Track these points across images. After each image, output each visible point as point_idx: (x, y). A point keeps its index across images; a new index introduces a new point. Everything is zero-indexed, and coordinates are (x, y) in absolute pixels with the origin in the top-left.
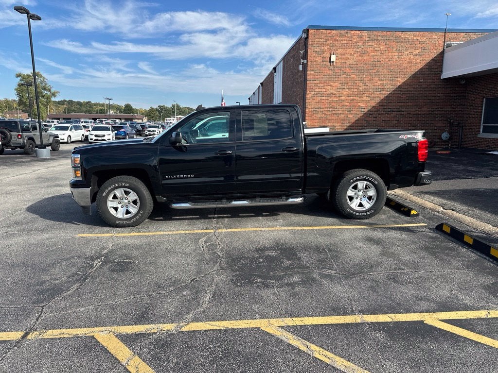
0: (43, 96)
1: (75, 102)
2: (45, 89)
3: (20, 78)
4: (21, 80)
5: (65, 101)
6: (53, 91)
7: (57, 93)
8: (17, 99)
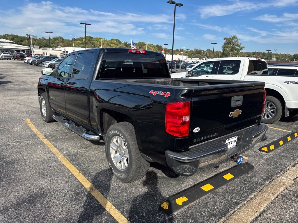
0: (236, 50)
1: (262, 53)
2: (237, 45)
3: (226, 40)
4: (226, 41)
5: (256, 52)
6: (241, 47)
7: (243, 48)
8: (222, 51)
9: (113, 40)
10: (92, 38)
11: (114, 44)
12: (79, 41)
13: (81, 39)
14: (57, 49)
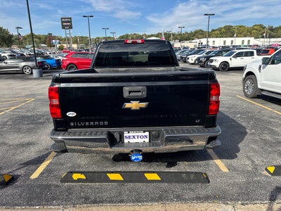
9: (256, 25)
10: (232, 27)
11: (256, 30)
12: (218, 32)
13: (220, 29)
14: (193, 41)
